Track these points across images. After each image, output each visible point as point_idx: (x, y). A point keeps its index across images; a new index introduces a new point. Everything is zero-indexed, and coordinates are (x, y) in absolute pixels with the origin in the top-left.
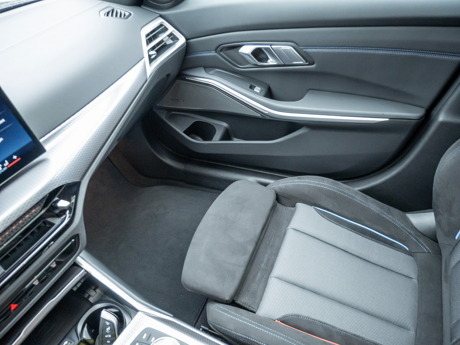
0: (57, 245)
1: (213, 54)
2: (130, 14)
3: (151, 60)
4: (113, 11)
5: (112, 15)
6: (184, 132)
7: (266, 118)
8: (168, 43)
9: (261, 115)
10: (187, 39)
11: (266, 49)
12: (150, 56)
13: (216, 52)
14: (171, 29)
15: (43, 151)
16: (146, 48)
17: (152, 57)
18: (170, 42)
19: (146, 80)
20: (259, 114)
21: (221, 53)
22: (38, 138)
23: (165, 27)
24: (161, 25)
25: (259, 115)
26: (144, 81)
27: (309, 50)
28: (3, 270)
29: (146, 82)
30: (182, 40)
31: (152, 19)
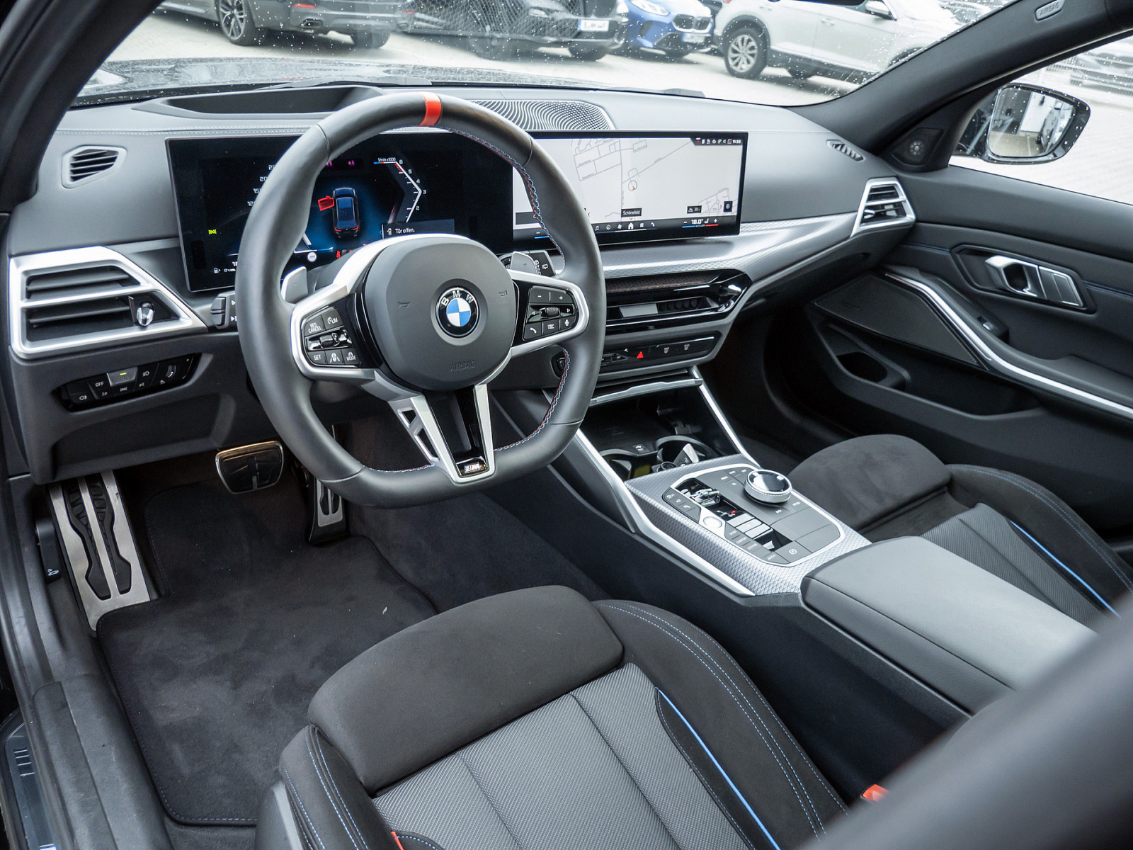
0: (703, 327)
1: (945, 253)
2: (861, 158)
3: (863, 221)
4: (843, 145)
5: (841, 149)
6: (840, 358)
7: (984, 371)
8: (889, 213)
9: (978, 362)
10: (917, 221)
11: (1028, 268)
12: (865, 214)
13: (950, 252)
14: (902, 197)
15: (737, 232)
16: (864, 202)
17: (866, 217)
18: (893, 213)
19: (848, 238)
20: (973, 359)
21: (958, 256)
22: (741, 221)
23: (896, 192)
24: (892, 187)
25: (975, 362)
26: (845, 236)
27: (1094, 289)
28: (657, 312)
29: (845, 239)
30: (910, 216)
31: (884, 175)
